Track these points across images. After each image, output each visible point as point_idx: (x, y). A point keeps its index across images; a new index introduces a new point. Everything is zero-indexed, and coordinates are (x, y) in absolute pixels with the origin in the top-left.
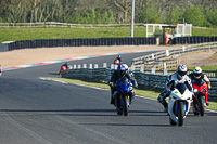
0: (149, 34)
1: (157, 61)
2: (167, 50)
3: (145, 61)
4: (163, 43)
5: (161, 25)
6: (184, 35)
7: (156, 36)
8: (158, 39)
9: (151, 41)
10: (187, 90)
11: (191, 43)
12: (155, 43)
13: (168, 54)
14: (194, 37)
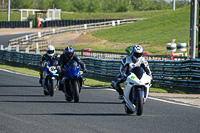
0: (23, 19)
1: (30, 42)
2: (39, 32)
3: (20, 42)
4: (35, 26)
5: (34, 11)
6: (54, 19)
7: (30, 20)
8: (31, 23)
9: (25, 24)
10: (145, 74)
11: (60, 26)
12: (29, 26)
13: (40, 35)
14: (63, 21)
